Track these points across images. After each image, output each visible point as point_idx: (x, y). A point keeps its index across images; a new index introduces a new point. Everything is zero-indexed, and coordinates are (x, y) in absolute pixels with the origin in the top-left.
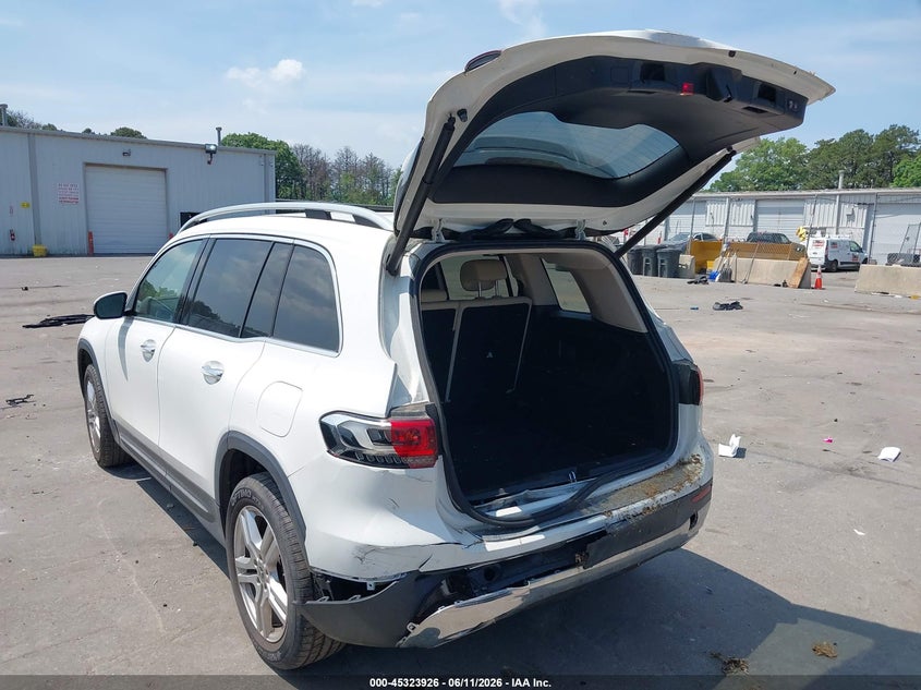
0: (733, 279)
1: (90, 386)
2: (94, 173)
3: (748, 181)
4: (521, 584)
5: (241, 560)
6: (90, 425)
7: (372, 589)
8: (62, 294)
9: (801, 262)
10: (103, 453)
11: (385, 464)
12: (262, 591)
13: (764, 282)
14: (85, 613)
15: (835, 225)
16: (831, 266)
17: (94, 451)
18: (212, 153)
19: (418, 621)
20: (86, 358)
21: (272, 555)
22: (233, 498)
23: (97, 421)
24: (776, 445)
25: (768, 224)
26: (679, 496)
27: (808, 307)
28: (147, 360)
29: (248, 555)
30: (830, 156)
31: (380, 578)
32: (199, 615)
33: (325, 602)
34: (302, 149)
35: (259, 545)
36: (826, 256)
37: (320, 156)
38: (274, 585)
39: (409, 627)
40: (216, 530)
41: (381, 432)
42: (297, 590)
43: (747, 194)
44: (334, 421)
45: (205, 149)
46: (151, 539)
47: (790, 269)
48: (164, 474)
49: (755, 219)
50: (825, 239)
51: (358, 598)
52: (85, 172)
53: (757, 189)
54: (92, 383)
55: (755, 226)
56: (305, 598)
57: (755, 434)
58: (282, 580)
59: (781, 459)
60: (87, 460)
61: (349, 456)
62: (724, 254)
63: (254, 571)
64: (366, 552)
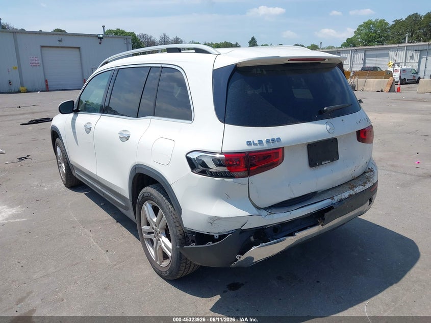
0: (356, 89)
1: (58, 149)
2: (46, 51)
3: (360, 42)
4: (292, 234)
5: (145, 228)
6: (60, 167)
7: (217, 238)
8: (36, 109)
9: (390, 79)
10: (67, 180)
11: (222, 176)
12: (157, 242)
13: (371, 90)
14: (69, 255)
15: (404, 61)
16: (403, 82)
17: (63, 180)
18: (101, 38)
19: (242, 254)
20: (55, 135)
21: (162, 224)
22: (140, 197)
23: (63, 165)
24: (392, 166)
25: (371, 63)
26: (365, 188)
27: (396, 101)
28: (88, 133)
29: (148, 224)
30: (400, 28)
31: (221, 233)
32: (124, 255)
33: (194, 246)
34: (143, 36)
35: (155, 220)
36: (400, 77)
37: (152, 39)
38: (164, 239)
39: (237, 257)
40: (130, 214)
41: (219, 160)
42: (177, 241)
43: (360, 48)
44: (193, 156)
45: (97, 36)
46: (96, 220)
47: (385, 83)
48: (100, 188)
49: (364, 60)
50: (400, 68)
51: (211, 244)
52: (41, 50)
53: (364, 45)
54: (59, 147)
55: (364, 64)
56: (182, 245)
57: (380, 161)
58: (168, 236)
59: (395, 172)
60: (59, 184)
61: (203, 173)
62: (352, 77)
63: (153, 233)
64: (214, 220)
